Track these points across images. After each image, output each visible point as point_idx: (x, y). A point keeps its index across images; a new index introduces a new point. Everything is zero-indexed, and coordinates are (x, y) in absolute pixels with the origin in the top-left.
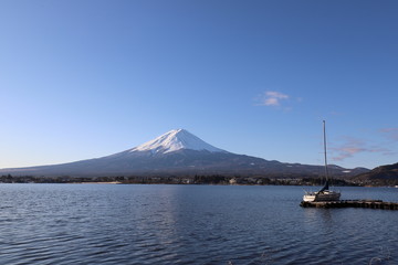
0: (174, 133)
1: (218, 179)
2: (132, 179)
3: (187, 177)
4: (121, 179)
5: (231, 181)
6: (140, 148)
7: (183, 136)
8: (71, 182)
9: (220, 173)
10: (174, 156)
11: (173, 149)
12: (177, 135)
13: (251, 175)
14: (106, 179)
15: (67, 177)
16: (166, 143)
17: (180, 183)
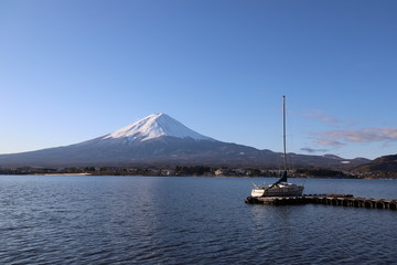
0: (153, 118)
1: (202, 170)
2: (105, 170)
3: (168, 167)
4: (91, 170)
5: (217, 173)
6: (115, 135)
7: (164, 121)
8: (32, 173)
9: (205, 164)
10: (154, 143)
11: (153, 135)
12: (156, 120)
13: (240, 166)
14: (74, 170)
15: (28, 168)
16: (144, 129)
17: (159, 175)
